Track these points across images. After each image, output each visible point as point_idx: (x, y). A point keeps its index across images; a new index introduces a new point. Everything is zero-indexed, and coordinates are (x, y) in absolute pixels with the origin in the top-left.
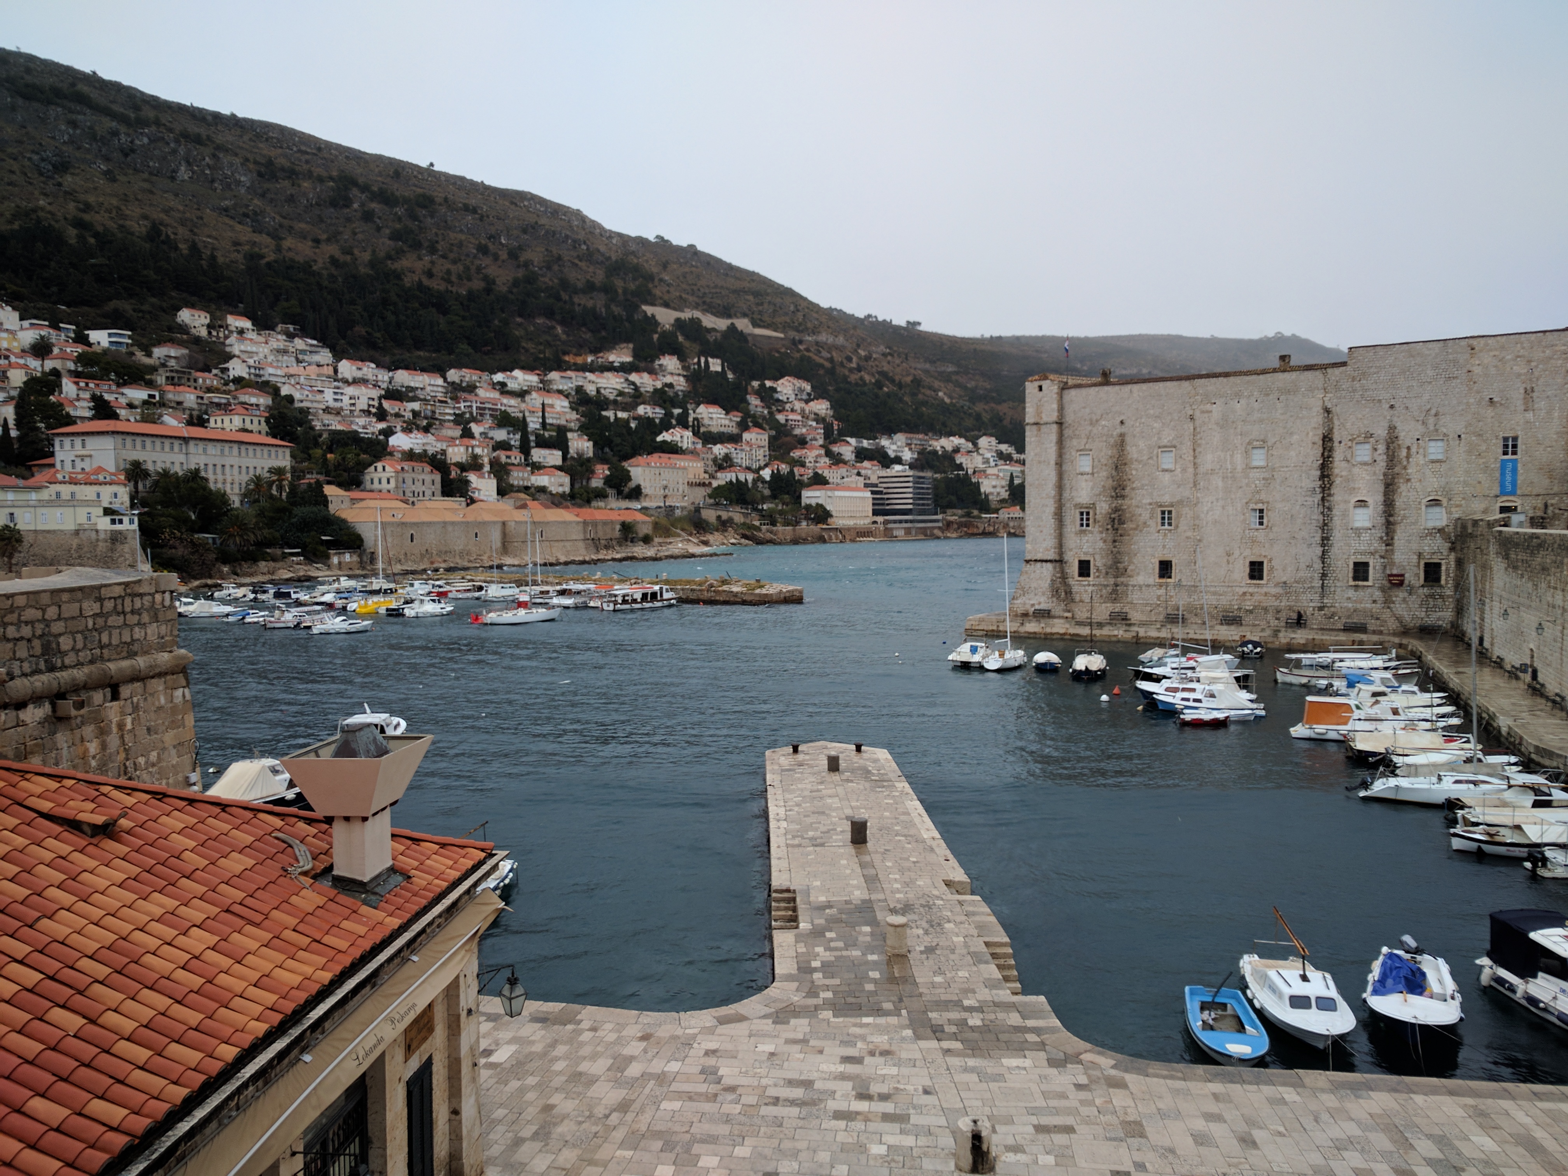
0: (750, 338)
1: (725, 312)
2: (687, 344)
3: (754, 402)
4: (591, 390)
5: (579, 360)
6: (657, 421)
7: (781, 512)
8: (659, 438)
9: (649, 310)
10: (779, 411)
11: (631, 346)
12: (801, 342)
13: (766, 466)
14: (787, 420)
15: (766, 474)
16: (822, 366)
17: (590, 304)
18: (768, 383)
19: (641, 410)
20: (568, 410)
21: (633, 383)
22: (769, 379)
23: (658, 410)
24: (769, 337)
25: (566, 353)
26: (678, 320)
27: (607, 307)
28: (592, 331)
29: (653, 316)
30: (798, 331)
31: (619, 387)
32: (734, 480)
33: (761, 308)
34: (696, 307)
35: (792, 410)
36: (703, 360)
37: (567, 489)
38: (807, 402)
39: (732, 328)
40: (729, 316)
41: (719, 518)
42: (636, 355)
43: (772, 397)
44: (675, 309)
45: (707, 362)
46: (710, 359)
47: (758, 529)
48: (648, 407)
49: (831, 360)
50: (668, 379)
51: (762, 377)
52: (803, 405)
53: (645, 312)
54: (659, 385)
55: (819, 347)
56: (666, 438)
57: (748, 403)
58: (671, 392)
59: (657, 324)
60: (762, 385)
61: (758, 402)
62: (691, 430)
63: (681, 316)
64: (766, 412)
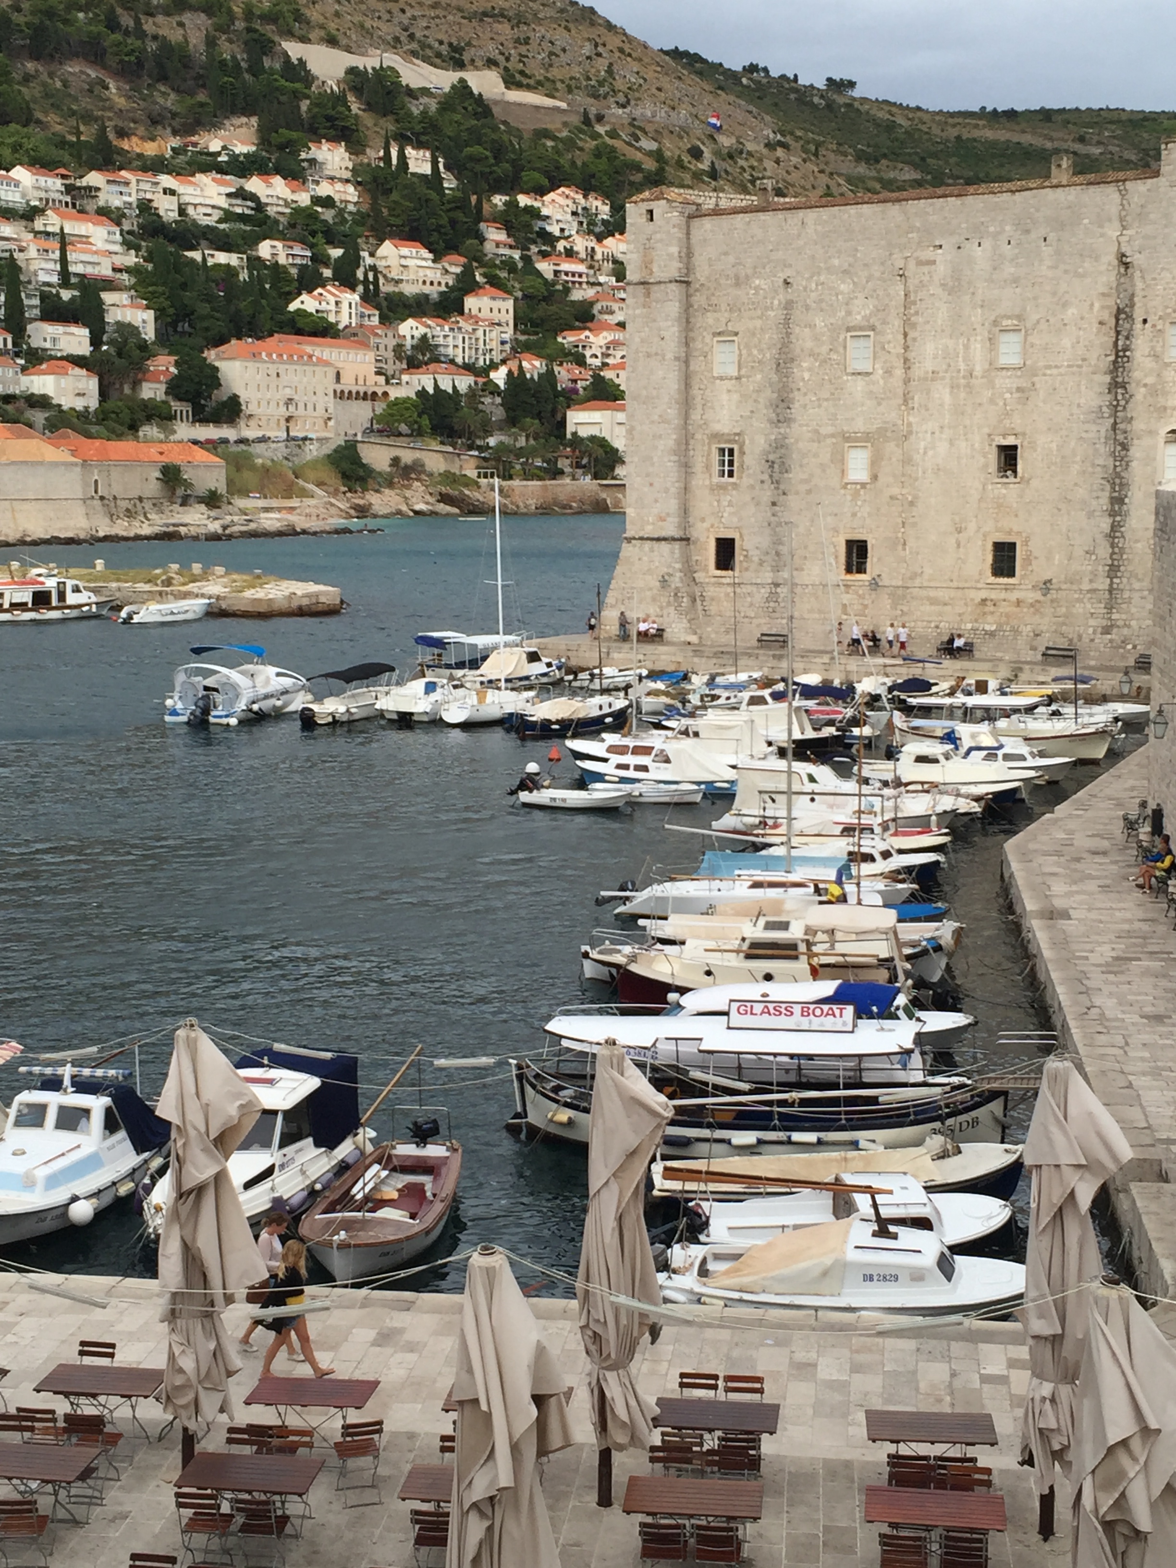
0: (496, 110)
1: (451, 57)
2: (368, 119)
3: (495, 235)
4: (167, 209)
5: (150, 149)
6: (294, 271)
7: (519, 453)
8: (293, 307)
9: (294, 49)
10: (544, 255)
11: (254, 121)
12: (600, 118)
13: (504, 362)
14: (556, 273)
15: (499, 377)
17: (175, 36)
18: (523, 200)
19: (265, 249)
20: (117, 248)
21: (253, 197)
22: (526, 192)
23: (298, 250)
24: (537, 108)
25: (122, 133)
26: (352, 71)
27: (211, 42)
28: (177, 90)
29: (302, 62)
30: (596, 96)
31: (223, 203)
32: (431, 391)
33: (523, 49)
34: (395, 44)
35: (570, 253)
36: (394, 153)
37: (93, 402)
38: (600, 238)
39: (462, 88)
40: (460, 65)
41: (396, 461)
42: (264, 139)
43: (528, 227)
44: (348, 50)
45: (402, 157)
46: (409, 151)
47: (472, 485)
48: (279, 244)
49: (658, 156)
50: (324, 189)
51: (511, 185)
52: (592, 243)
53: (286, 54)
54: (304, 199)
55: (637, 129)
56: (306, 303)
57: (482, 239)
58: (328, 215)
59: (308, 78)
60: (512, 205)
61: (502, 236)
62: (360, 288)
63: (358, 62)
64: (516, 257)
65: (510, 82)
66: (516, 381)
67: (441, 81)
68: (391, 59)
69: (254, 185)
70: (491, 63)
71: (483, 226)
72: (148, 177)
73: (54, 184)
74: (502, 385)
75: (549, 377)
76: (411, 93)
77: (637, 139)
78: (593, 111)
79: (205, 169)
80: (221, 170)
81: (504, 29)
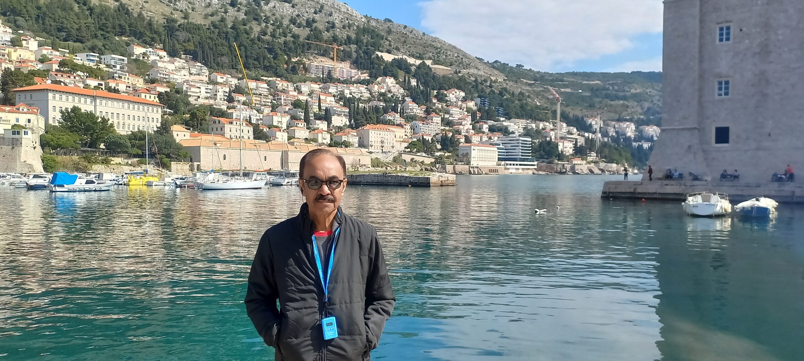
0: (432, 70)
1: (421, 57)
2: (399, 72)
4: (347, 93)
6: (381, 109)
7: (447, 158)
8: (382, 117)
9: (380, 54)
10: (447, 106)
11: (369, 71)
12: (460, 72)
13: (439, 133)
16: (471, 84)
18: (442, 92)
19: (373, 103)
20: (333, 103)
21: (369, 90)
22: (443, 90)
23: (382, 104)
24: (443, 69)
26: (394, 59)
29: (382, 57)
30: (458, 67)
32: (421, 139)
33: (438, 55)
35: (455, 106)
37: (328, 141)
38: (463, 102)
39: (423, 64)
40: (423, 58)
41: (412, 159)
42: (370, 76)
43: (444, 99)
44: (393, 54)
45: (409, 81)
46: (411, 79)
49: (476, 81)
50: (388, 89)
51: (439, 89)
53: (377, 55)
54: (383, 91)
56: (386, 117)
57: (431, 101)
58: (390, 95)
59: (384, 61)
60: (439, 93)
61: (436, 101)
62: (399, 114)
63: (396, 57)
64: (440, 107)
65: (436, 62)
66: (444, 138)
67: (418, 62)
68: (404, 57)
69: (370, 87)
70: (430, 58)
71: (431, 98)
73: (316, 87)
74: (440, 139)
75: (453, 137)
76: (411, 66)
77: (470, 78)
78: (458, 70)
79: (357, 83)
80: (361, 83)
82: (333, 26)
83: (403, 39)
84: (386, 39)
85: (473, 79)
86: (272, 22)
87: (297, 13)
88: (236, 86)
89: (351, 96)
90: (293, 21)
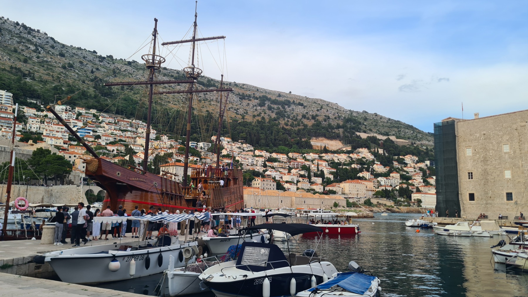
0: (395, 142)
1: (387, 134)
2: (371, 144)
3: (395, 163)
4: (336, 160)
6: (358, 169)
7: (402, 201)
9: (358, 134)
10: (405, 166)
11: (351, 145)
12: (415, 143)
13: (398, 185)
14: (408, 170)
16: (423, 151)
18: (401, 157)
19: (353, 166)
20: (327, 166)
21: (351, 157)
22: (401, 156)
23: (359, 166)
24: (403, 142)
26: (368, 137)
27: (343, 133)
29: (359, 135)
30: (414, 140)
31: (345, 158)
32: (384, 189)
33: (399, 132)
34: (376, 133)
35: (411, 167)
36: (376, 149)
37: (322, 190)
38: (416, 163)
39: (389, 138)
40: (388, 135)
41: (378, 202)
42: (352, 148)
43: (402, 162)
44: (368, 133)
45: (378, 150)
47: (393, 207)
48: (355, 165)
49: (427, 150)
50: (364, 156)
51: (399, 155)
52: (414, 164)
53: (356, 134)
54: (360, 157)
55: (422, 145)
56: (360, 175)
57: (393, 164)
58: (364, 160)
59: (361, 138)
60: (399, 158)
61: (397, 163)
62: (370, 172)
63: (369, 135)
64: (400, 167)
65: (397, 138)
66: (401, 188)
67: (384, 138)
68: (375, 135)
69: (351, 155)
70: (394, 135)
71: (393, 161)
72: (333, 154)
73: (316, 156)
74: (398, 189)
75: (408, 188)
76: (380, 140)
77: (423, 147)
78: (413, 142)
79: (343, 153)
80: (345, 153)
81: (396, 129)
82: (329, 118)
83: (374, 124)
84: (363, 124)
85: (425, 148)
86: (291, 118)
87: (306, 112)
88: (268, 158)
89: (339, 161)
90: (304, 116)
